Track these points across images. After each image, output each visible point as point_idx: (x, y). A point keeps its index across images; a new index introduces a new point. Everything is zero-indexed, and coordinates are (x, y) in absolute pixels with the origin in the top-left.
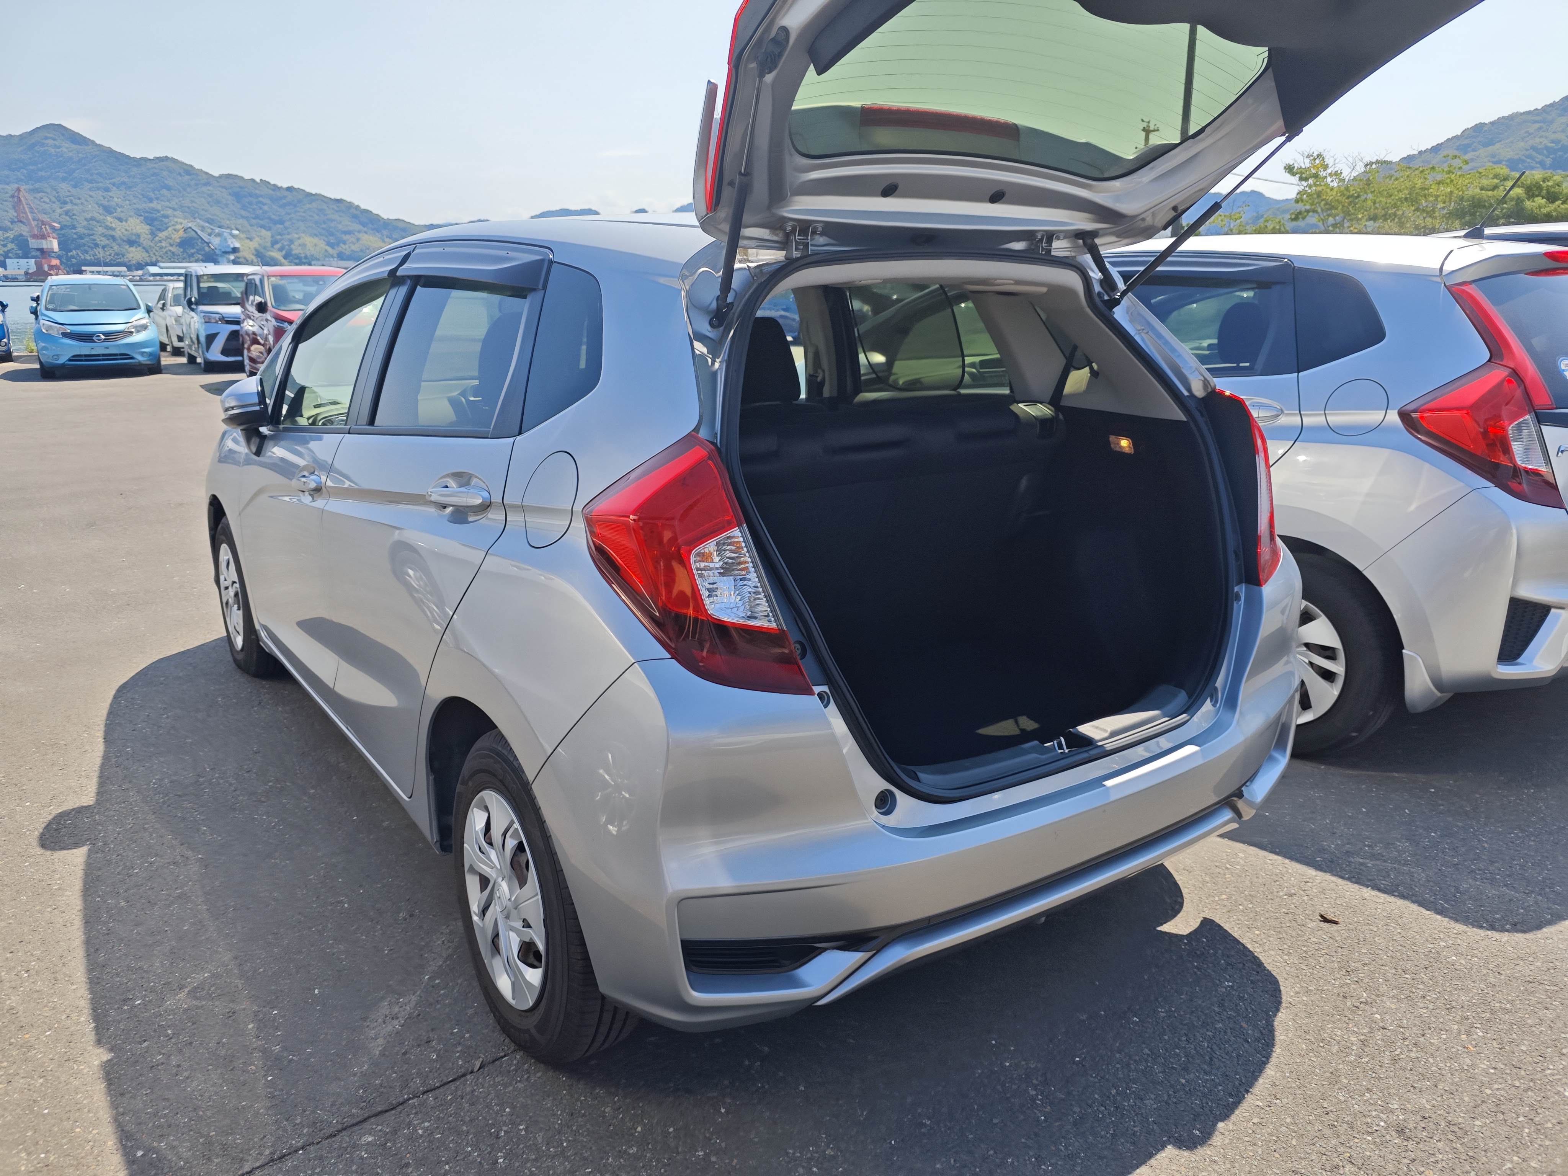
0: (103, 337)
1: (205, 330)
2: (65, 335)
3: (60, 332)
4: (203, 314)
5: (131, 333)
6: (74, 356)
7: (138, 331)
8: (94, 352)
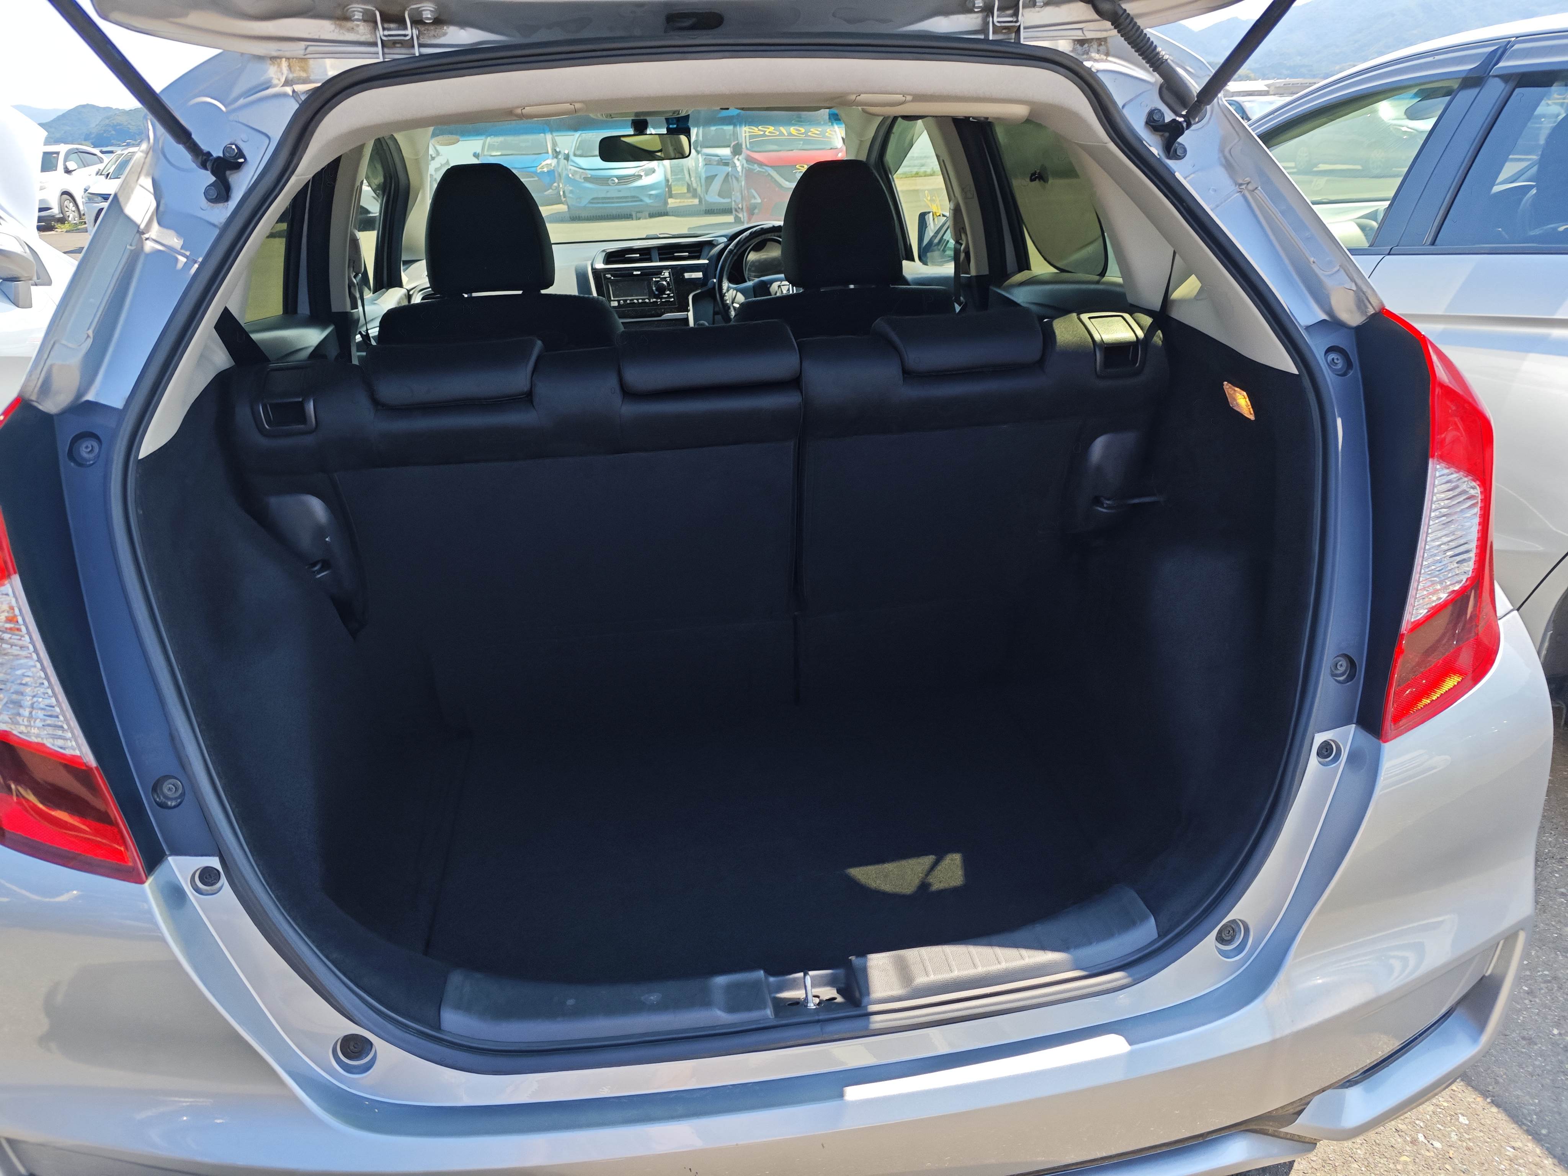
0: (617, 181)
1: (706, 172)
2: (586, 179)
3: (582, 177)
4: (704, 157)
5: (641, 176)
6: (593, 199)
7: (646, 175)
8: (609, 195)
